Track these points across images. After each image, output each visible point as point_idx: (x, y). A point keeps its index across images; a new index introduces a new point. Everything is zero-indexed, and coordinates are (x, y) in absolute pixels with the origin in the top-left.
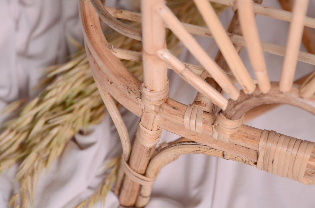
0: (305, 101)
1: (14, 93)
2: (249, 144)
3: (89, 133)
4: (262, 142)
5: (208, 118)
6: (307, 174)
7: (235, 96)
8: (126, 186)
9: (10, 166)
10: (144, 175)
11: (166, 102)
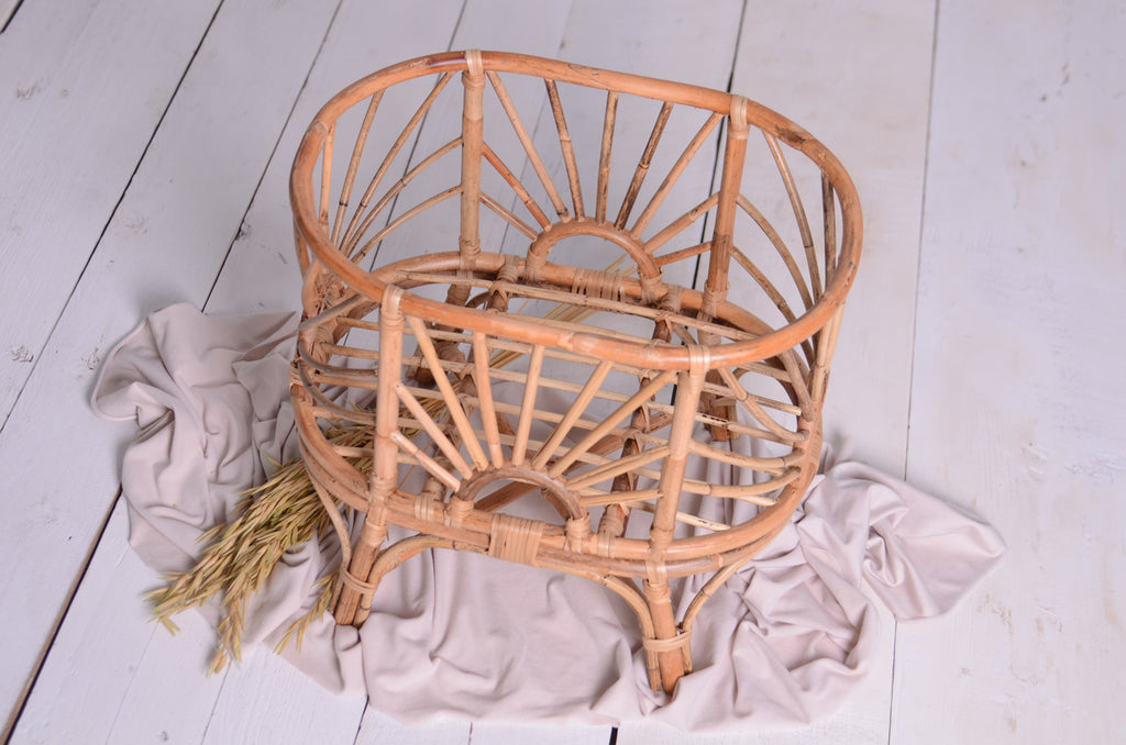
0: (537, 473)
1: (210, 521)
2: (481, 528)
3: (299, 551)
4: (494, 525)
5: (439, 505)
6: (539, 555)
7: (468, 475)
8: (344, 600)
9: (215, 593)
10: (367, 581)
11: (395, 492)
